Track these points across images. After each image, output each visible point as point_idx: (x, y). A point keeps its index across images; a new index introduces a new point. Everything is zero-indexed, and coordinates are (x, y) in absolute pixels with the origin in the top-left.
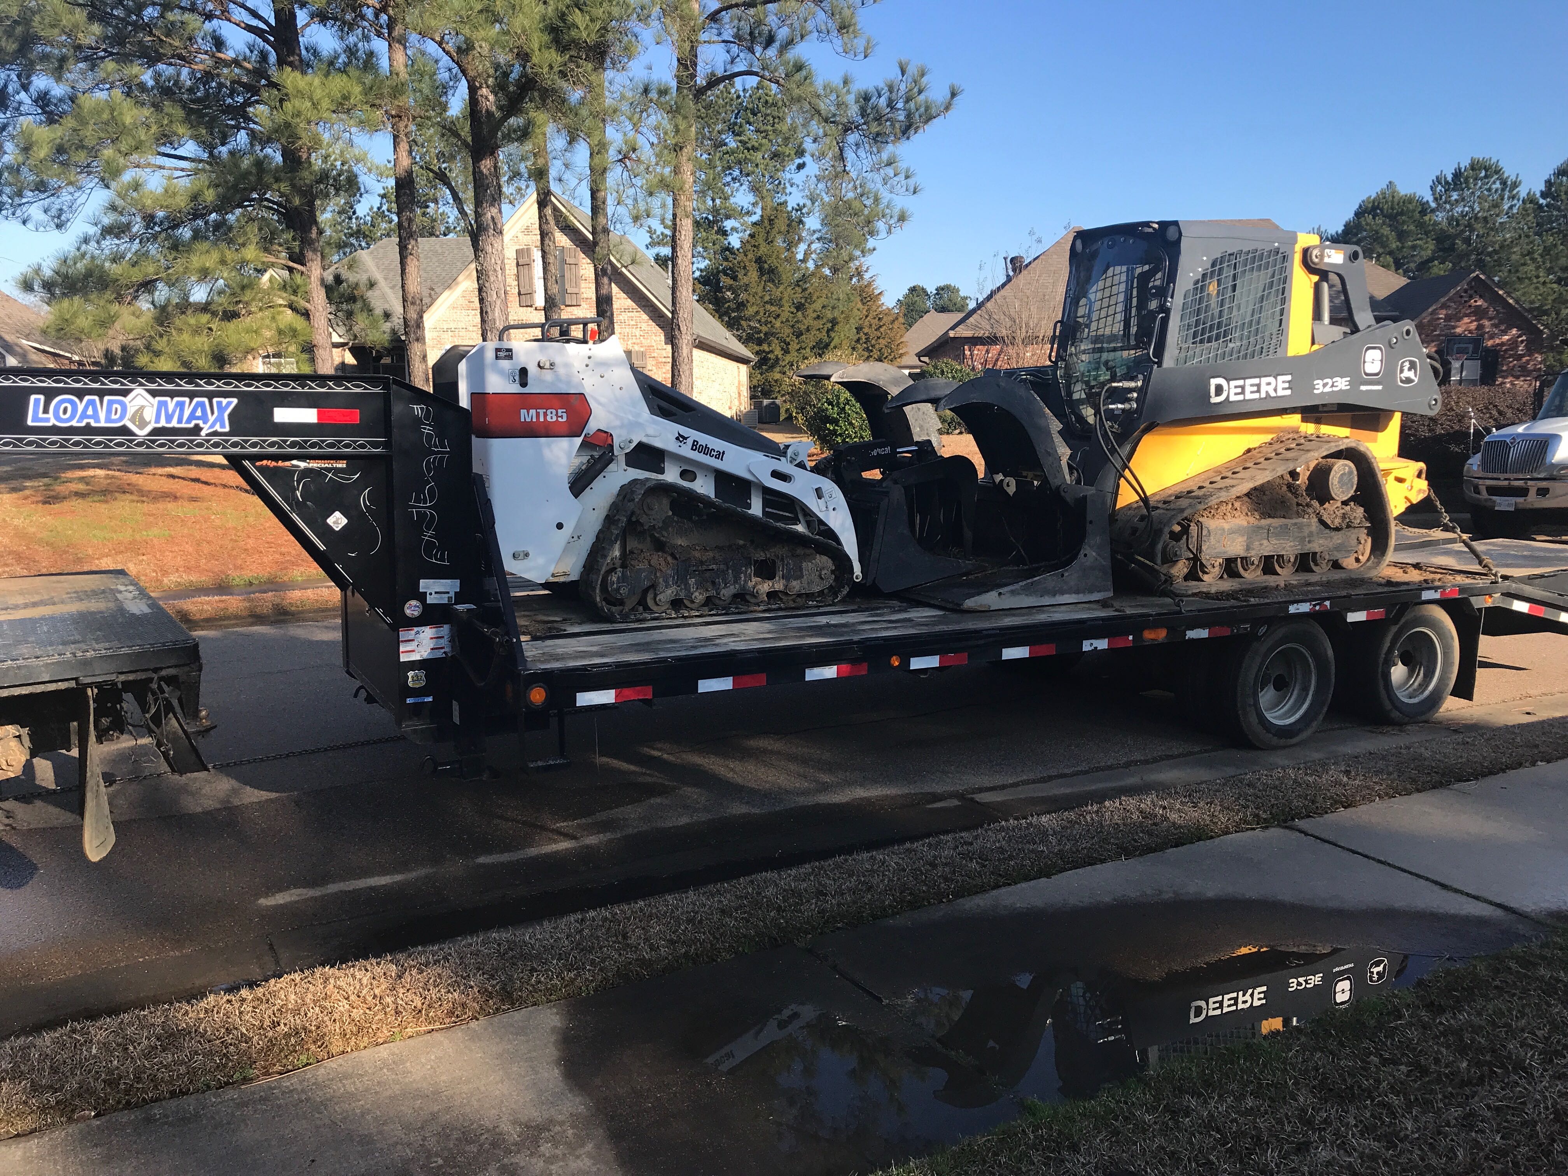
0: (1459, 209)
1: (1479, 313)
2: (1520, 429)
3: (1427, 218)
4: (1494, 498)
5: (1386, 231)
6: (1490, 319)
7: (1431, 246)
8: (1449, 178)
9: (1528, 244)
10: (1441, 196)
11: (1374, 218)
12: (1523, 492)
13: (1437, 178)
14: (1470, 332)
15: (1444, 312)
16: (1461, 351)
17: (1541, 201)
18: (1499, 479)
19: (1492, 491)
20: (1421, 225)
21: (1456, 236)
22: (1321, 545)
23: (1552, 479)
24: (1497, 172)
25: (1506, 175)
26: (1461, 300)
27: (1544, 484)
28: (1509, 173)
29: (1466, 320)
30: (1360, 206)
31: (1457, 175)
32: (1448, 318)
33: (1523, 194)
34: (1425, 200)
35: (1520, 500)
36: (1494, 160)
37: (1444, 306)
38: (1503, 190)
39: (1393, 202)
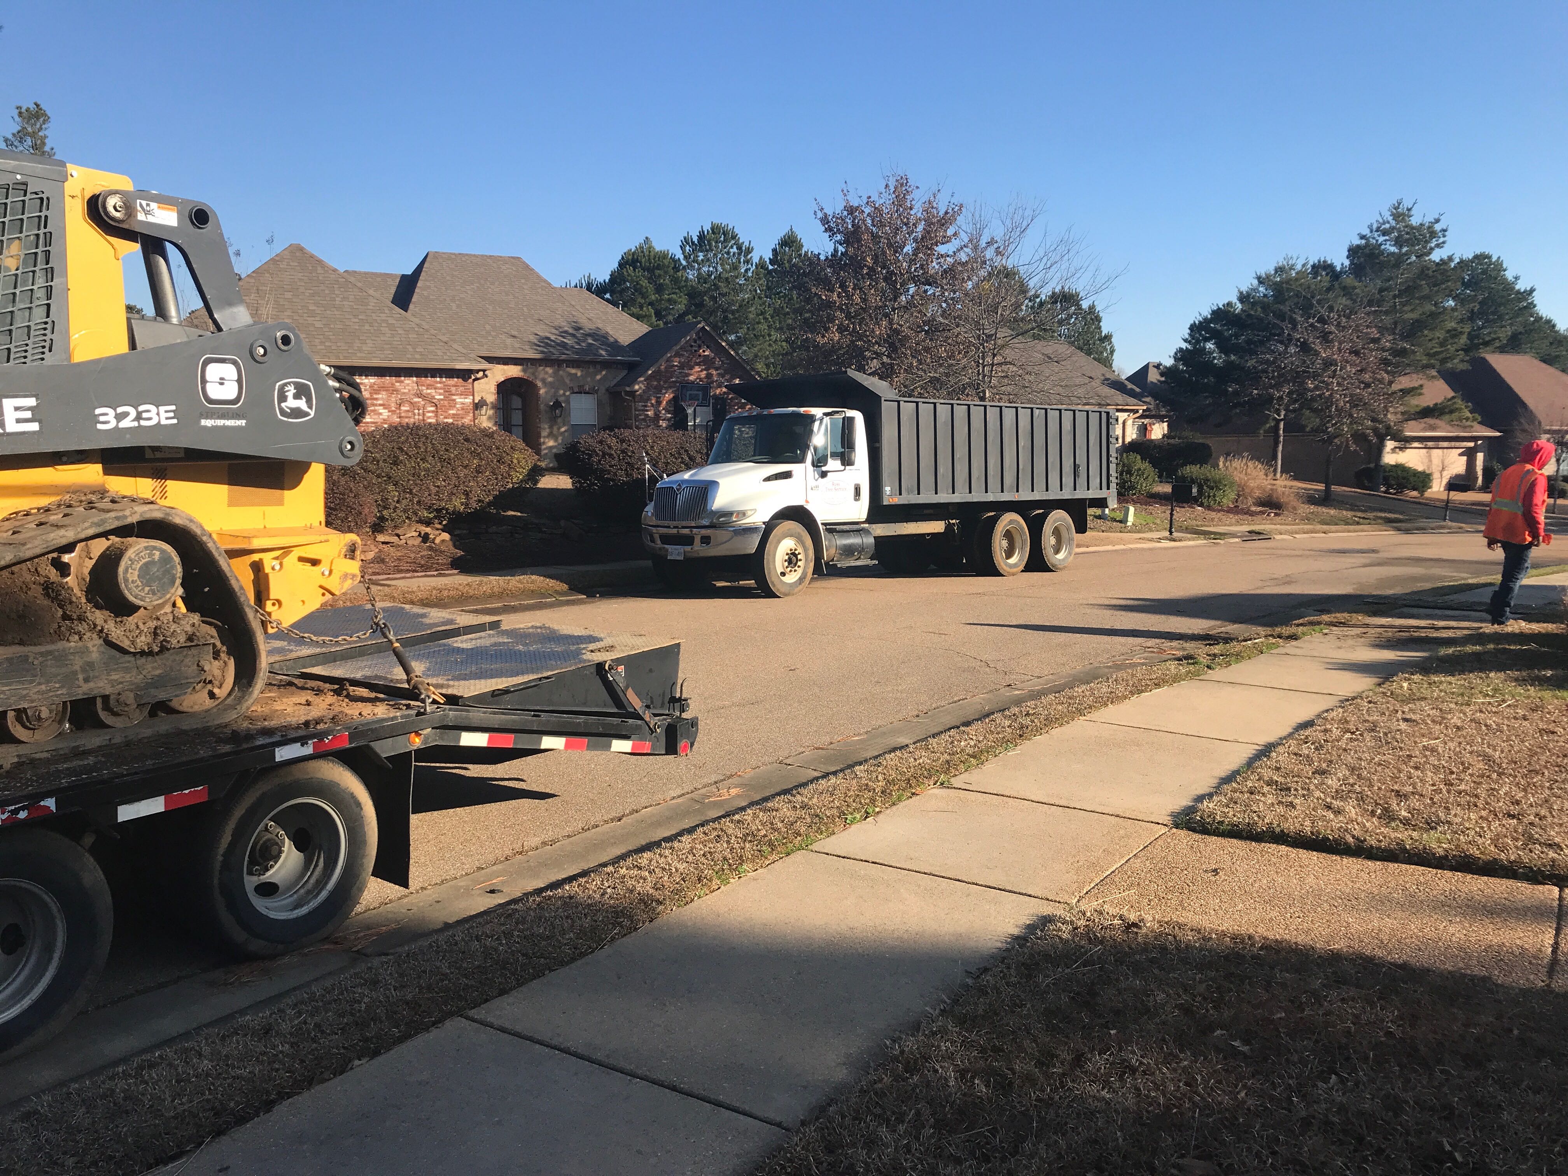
0: (705, 269)
1: (707, 363)
2: (687, 476)
3: (680, 274)
4: (666, 546)
5: (644, 283)
6: (717, 369)
7: (684, 300)
8: (695, 239)
9: (761, 305)
10: (690, 255)
11: (634, 270)
12: (688, 540)
13: (685, 238)
14: (701, 380)
15: (678, 359)
16: (693, 398)
17: (771, 267)
18: (669, 527)
19: (667, 539)
20: (675, 280)
21: (705, 293)
22: (112, 683)
23: (712, 526)
24: (734, 237)
25: (741, 241)
26: (692, 350)
27: (704, 532)
28: (744, 238)
29: (697, 369)
30: (623, 258)
31: (702, 237)
32: (682, 366)
33: (756, 260)
34: (677, 257)
35: (688, 548)
36: (730, 227)
37: (677, 355)
38: (739, 254)
39: (649, 256)
